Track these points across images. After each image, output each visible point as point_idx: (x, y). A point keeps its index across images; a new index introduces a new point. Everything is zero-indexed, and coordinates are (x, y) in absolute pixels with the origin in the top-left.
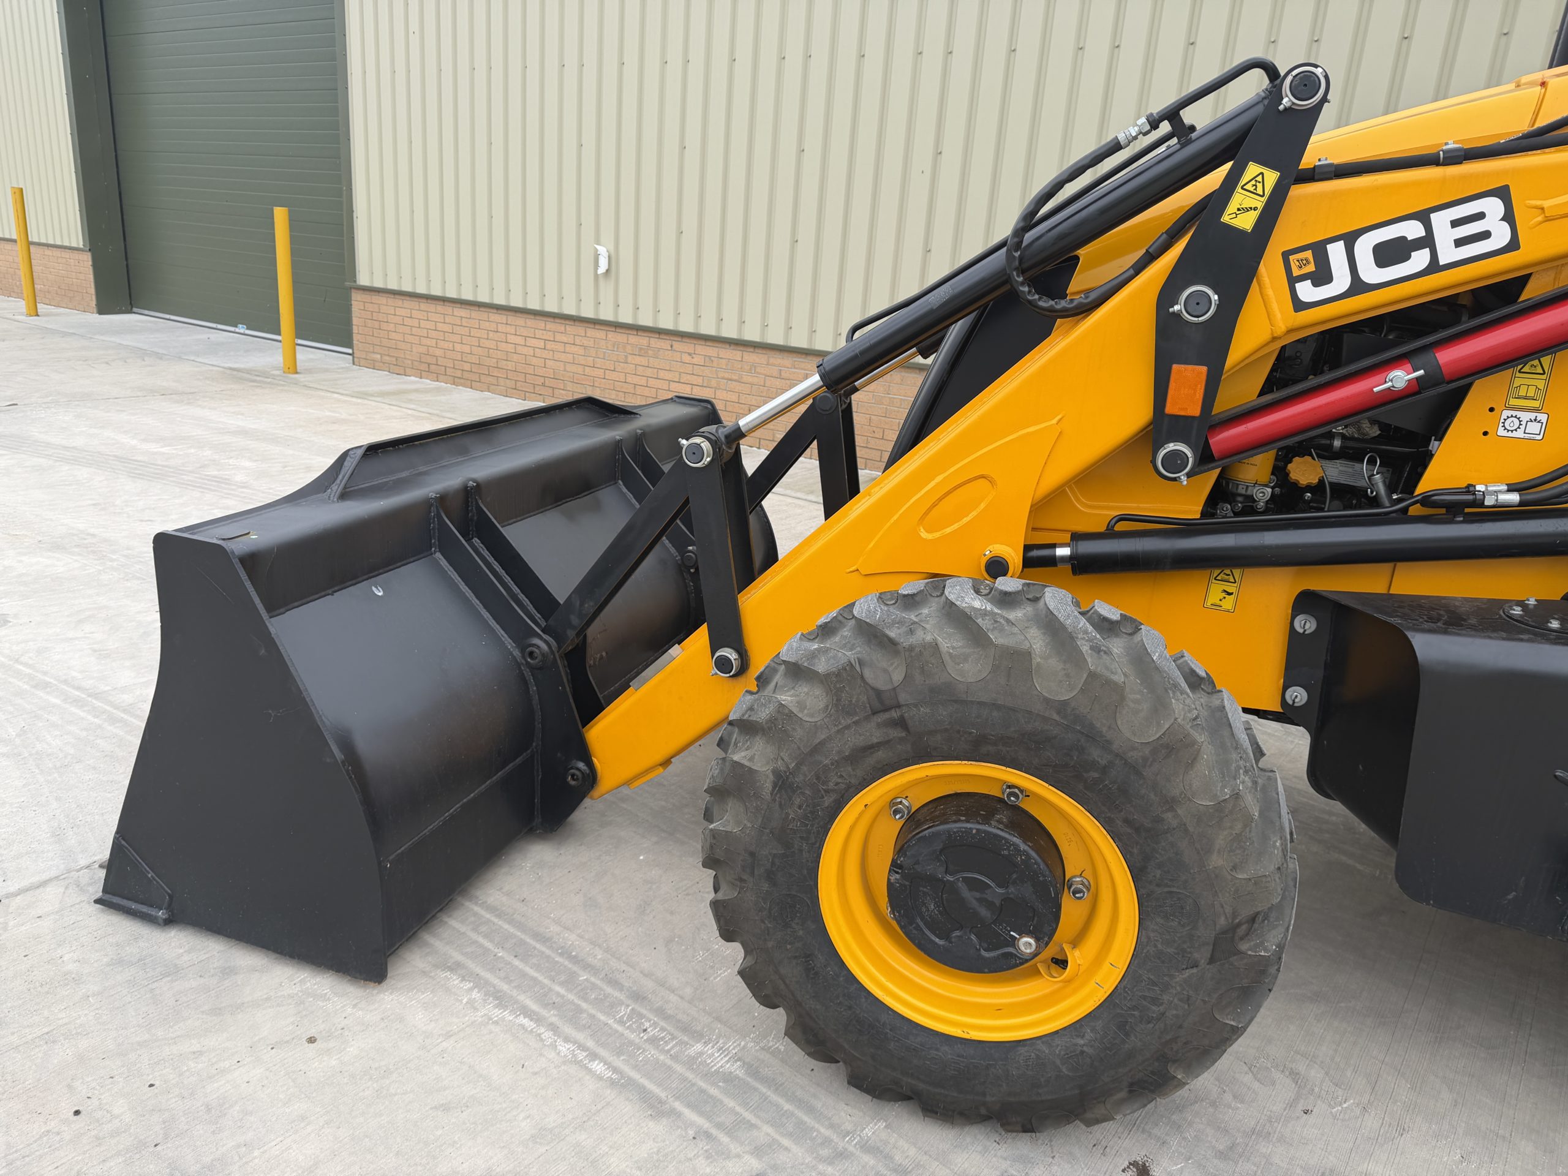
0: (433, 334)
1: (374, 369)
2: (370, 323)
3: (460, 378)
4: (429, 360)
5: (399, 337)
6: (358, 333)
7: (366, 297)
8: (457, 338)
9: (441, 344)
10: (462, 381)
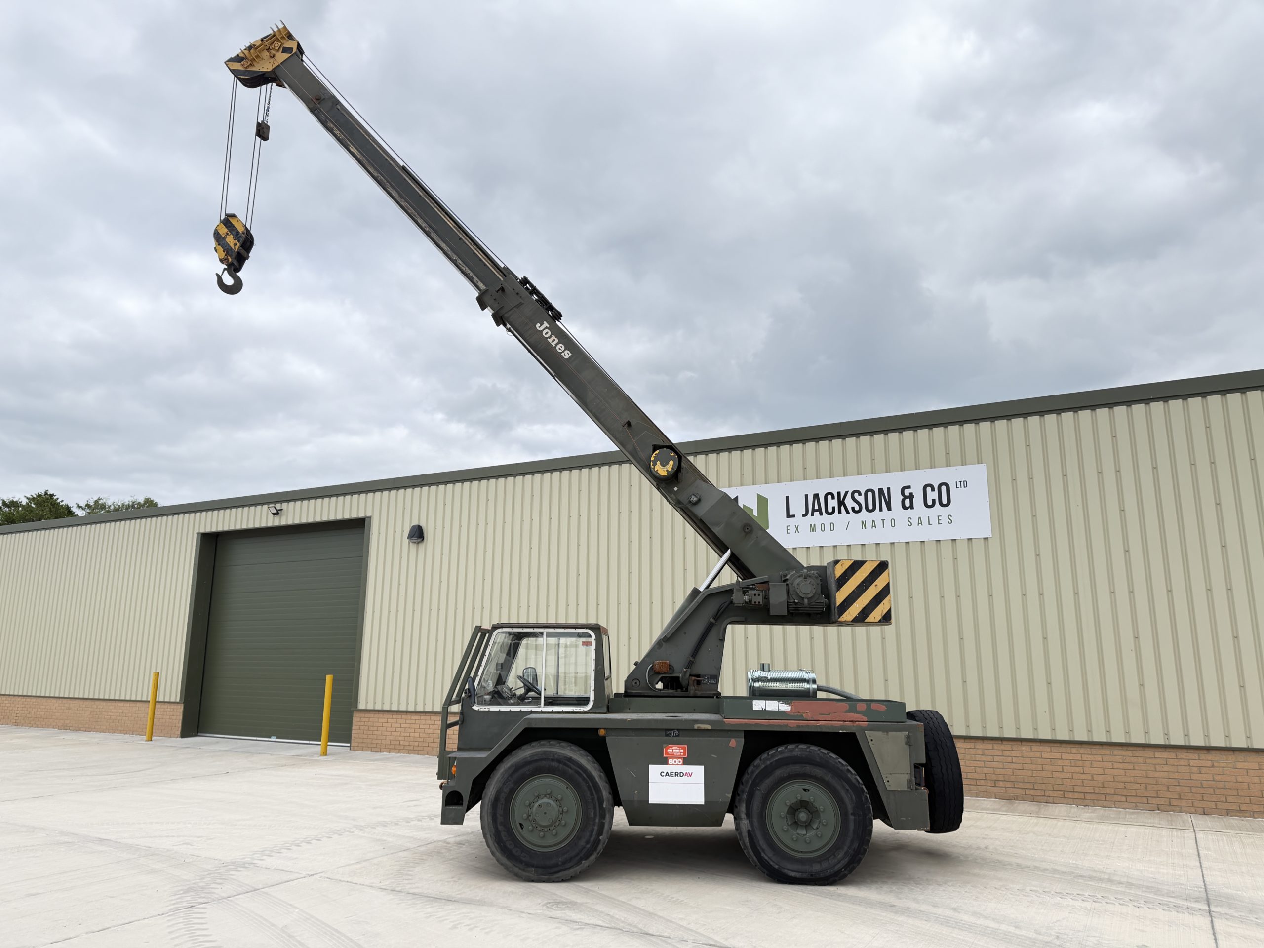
0: (400, 730)
1: (362, 751)
2: (362, 728)
3: (412, 750)
4: (395, 742)
5: (379, 733)
6: (355, 733)
7: (362, 715)
8: (412, 730)
9: (403, 734)
10: (413, 751)
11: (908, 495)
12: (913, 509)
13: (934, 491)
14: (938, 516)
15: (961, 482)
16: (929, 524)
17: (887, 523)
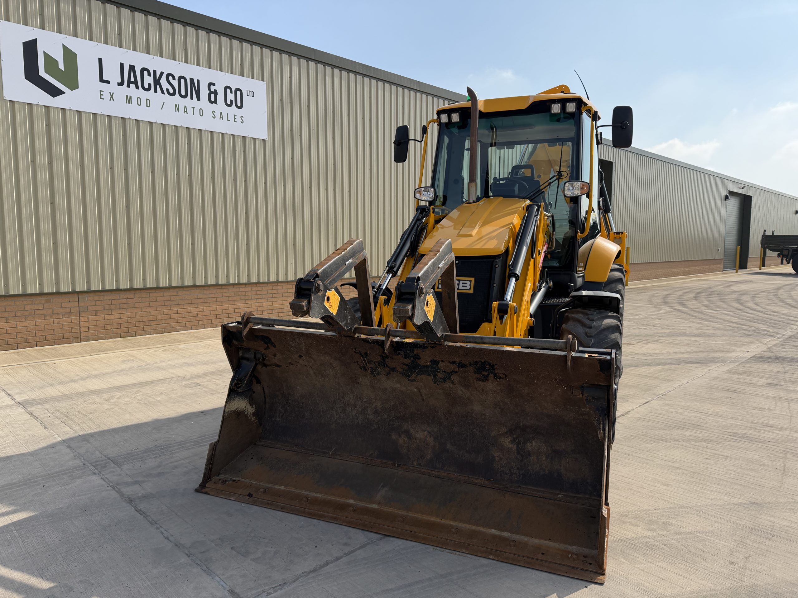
11: (213, 91)
12: (217, 104)
13: (232, 93)
14: (234, 115)
15: (250, 91)
16: (228, 120)
17: (197, 111)
